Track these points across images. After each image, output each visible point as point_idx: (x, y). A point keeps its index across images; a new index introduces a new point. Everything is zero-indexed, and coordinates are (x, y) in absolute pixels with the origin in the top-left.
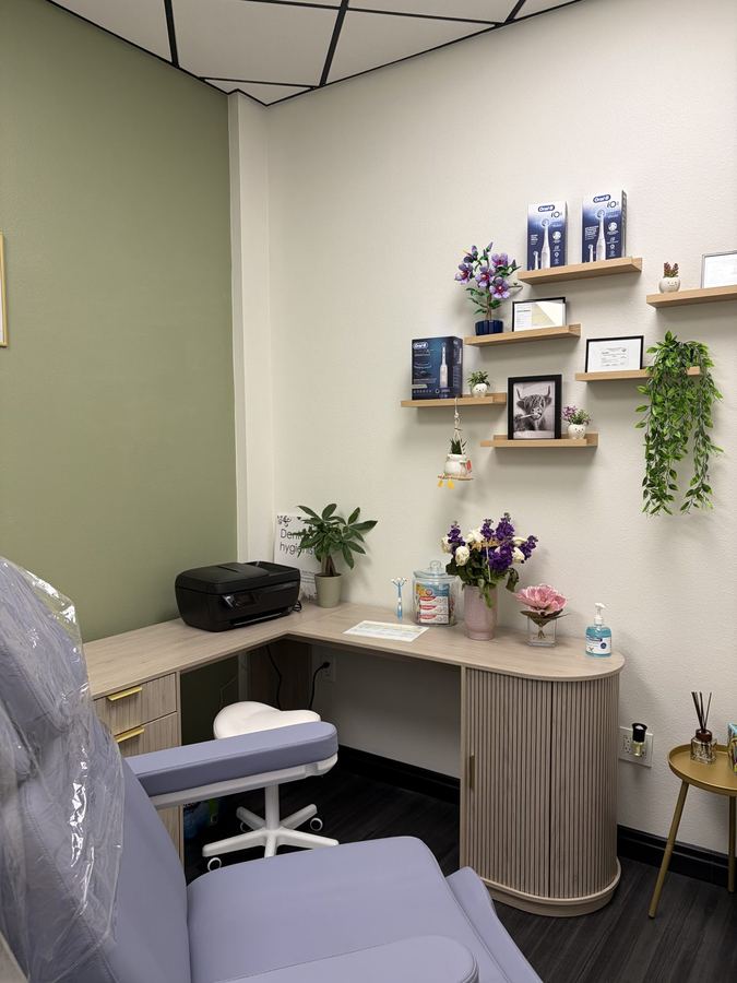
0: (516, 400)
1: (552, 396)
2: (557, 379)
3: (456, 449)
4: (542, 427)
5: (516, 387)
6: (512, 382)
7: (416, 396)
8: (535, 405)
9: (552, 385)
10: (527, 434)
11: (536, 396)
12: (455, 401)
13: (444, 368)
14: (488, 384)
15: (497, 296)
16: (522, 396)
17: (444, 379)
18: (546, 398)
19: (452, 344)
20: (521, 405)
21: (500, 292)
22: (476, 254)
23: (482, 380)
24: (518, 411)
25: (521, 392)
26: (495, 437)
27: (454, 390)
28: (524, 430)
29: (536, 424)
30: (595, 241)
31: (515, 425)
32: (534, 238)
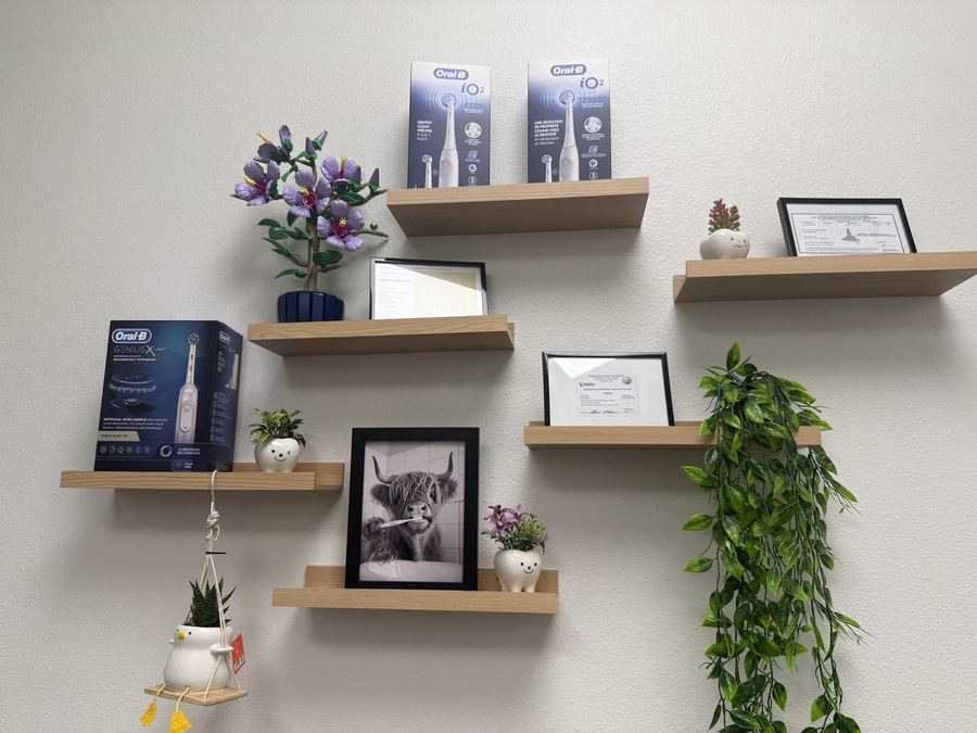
0: (370, 481)
1: (458, 476)
2: (469, 439)
3: (205, 612)
4: (433, 553)
5: (371, 452)
6: (362, 439)
7: (108, 459)
8: (416, 495)
9: (458, 452)
10: (394, 570)
11: (419, 475)
12: (212, 480)
13: (189, 395)
14: (301, 440)
15: (333, 240)
16: (385, 475)
17: (186, 422)
18: (445, 482)
19: (214, 341)
20: (381, 494)
21: (341, 232)
22: (288, 147)
23: (287, 429)
24: (373, 510)
25: (385, 463)
26: (312, 574)
27: (212, 450)
28: (386, 558)
29: (418, 543)
30: (556, 149)
31: (366, 545)
32: (424, 127)
